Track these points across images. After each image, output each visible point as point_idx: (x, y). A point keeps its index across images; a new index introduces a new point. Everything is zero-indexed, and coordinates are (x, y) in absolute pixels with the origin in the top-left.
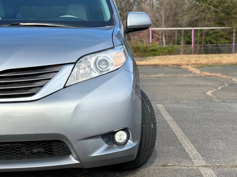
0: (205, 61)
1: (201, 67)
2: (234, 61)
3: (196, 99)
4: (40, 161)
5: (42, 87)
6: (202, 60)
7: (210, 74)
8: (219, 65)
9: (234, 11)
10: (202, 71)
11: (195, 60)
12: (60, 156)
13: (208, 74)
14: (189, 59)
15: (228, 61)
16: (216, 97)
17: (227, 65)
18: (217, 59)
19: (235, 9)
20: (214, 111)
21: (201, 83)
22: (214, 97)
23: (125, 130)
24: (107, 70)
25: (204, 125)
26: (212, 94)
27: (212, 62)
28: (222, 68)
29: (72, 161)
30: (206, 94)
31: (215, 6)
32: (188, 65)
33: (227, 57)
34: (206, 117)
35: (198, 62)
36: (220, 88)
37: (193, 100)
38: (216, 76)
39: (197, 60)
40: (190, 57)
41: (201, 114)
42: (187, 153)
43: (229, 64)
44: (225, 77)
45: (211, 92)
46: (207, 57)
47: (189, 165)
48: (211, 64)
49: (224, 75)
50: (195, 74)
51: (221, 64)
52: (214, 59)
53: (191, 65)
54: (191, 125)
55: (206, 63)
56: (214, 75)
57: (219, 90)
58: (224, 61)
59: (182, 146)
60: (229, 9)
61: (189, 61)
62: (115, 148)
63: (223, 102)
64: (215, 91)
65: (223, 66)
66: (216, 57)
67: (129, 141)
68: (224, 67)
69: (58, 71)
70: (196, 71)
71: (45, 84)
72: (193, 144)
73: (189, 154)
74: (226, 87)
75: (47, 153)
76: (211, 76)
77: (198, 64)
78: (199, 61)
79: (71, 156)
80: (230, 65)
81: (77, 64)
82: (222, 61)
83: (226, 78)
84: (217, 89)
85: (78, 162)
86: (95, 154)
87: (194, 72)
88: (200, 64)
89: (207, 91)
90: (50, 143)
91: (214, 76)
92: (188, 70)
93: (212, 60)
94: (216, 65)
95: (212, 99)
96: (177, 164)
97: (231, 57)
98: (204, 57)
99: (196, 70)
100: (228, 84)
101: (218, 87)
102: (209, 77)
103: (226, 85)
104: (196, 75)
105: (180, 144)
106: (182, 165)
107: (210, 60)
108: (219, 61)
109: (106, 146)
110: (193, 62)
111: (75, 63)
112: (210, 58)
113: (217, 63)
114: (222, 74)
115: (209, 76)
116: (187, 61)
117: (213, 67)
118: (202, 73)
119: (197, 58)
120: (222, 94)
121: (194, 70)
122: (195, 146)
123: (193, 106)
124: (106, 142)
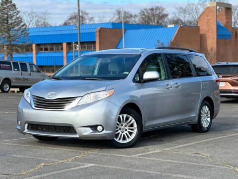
85: (79, 136)
86: (85, 134)
111: (82, 97)
124: (93, 130)
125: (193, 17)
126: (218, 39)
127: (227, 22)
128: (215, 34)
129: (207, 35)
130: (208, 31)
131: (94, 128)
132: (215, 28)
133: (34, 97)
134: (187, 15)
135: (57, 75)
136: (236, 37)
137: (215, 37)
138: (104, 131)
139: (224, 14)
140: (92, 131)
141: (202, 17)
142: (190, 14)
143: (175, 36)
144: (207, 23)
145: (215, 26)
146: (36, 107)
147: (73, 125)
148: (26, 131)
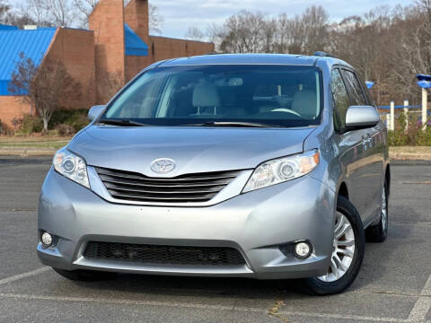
5: (218, 192)
29: (247, 270)
62: (292, 261)
69: (235, 177)
79: (245, 266)
81: (257, 170)
85: (252, 272)
86: (270, 265)
111: (252, 170)
124: (285, 254)
125: (54, 14)
126: (126, 56)
127: (140, 26)
128: (122, 45)
129: (107, 48)
130: (108, 40)
131: (288, 248)
132: (122, 36)
133: (101, 171)
134: (44, 11)
135: (110, 114)
136: (153, 53)
137: (122, 51)
138: (313, 255)
139: (134, 11)
140: (283, 257)
141: (96, 14)
142: (48, 8)
143: (50, 46)
144: (107, 25)
145: (122, 31)
146: (114, 197)
147: (239, 243)
148: (80, 261)
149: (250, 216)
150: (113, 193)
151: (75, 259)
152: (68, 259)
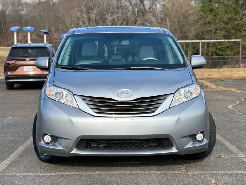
0: (218, 75)
1: (215, 81)
2: (244, 75)
3: (221, 112)
4: (156, 150)
5: (158, 108)
6: (215, 74)
7: (226, 89)
8: (230, 79)
9: (244, 29)
10: (217, 85)
11: (208, 75)
12: (167, 147)
13: (223, 88)
14: (202, 73)
15: (239, 75)
16: (237, 110)
17: (239, 79)
18: (229, 74)
19: (244, 27)
20: (239, 122)
21: (220, 97)
22: (235, 110)
23: (202, 133)
24: (191, 97)
25: (235, 132)
26: (233, 108)
27: (224, 76)
28: (235, 83)
29: (174, 150)
30: (228, 108)
31: (225, 22)
32: (202, 79)
33: (237, 71)
34: (235, 127)
35: (211, 77)
36: (238, 102)
37: (219, 113)
38: (232, 91)
39: (210, 74)
40: (203, 72)
41: (230, 124)
42: (231, 150)
43: (239, 78)
44: (239, 91)
45: (232, 106)
46: (219, 72)
47: (235, 157)
48: (223, 79)
49: (239, 90)
50: (211, 88)
51: (232, 79)
52: (226, 74)
53: (205, 79)
54: (226, 132)
55: (218, 77)
56: (229, 89)
57: (237, 105)
58: (235, 76)
59: (226, 146)
60: (239, 26)
61: (202, 76)
62: (196, 143)
63: (244, 114)
64: (234, 105)
65: (235, 80)
66: (228, 72)
67: (204, 139)
68: (236, 82)
69: (165, 99)
70: (212, 86)
71: (159, 106)
72: (233, 145)
73: (233, 150)
74: (243, 101)
75: (160, 146)
76: (227, 91)
77: (211, 78)
78: (211, 75)
79: (173, 148)
80: (241, 79)
81: (175, 94)
82: (233, 76)
83: (241, 93)
84: (236, 104)
85: (178, 151)
86: (187, 147)
87: (210, 86)
88: (214, 78)
89: (229, 105)
90: (162, 140)
91: (229, 91)
92: (204, 85)
93: (224, 75)
94: (228, 79)
95: (234, 112)
96: (227, 156)
97: (241, 72)
98: (216, 72)
99: (212, 84)
100: (244, 98)
101: (237, 101)
102: (225, 92)
103: (243, 100)
104: (213, 90)
105: (224, 145)
106: (230, 156)
107: (222, 75)
108: (230, 75)
109: (192, 142)
110: (207, 76)
111: (174, 94)
112: (222, 72)
113: (229, 78)
114: (237, 88)
115: (225, 90)
116: (201, 76)
117: (226, 81)
118: (217, 88)
119: (210, 73)
120: (241, 107)
121: (210, 85)
122: (234, 146)
123: (221, 118)
124: (192, 140)
131: (193, 137)
133: (84, 98)
146: (96, 113)
147: (172, 135)
148: (75, 151)
149: (178, 120)
150: (95, 110)
151: (72, 150)
152: (67, 150)
